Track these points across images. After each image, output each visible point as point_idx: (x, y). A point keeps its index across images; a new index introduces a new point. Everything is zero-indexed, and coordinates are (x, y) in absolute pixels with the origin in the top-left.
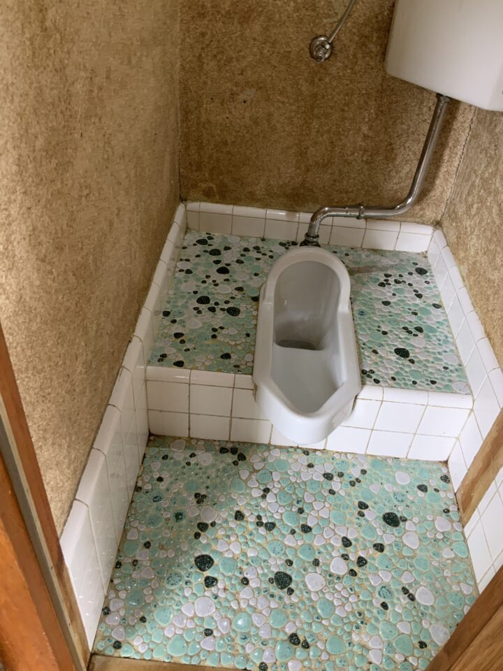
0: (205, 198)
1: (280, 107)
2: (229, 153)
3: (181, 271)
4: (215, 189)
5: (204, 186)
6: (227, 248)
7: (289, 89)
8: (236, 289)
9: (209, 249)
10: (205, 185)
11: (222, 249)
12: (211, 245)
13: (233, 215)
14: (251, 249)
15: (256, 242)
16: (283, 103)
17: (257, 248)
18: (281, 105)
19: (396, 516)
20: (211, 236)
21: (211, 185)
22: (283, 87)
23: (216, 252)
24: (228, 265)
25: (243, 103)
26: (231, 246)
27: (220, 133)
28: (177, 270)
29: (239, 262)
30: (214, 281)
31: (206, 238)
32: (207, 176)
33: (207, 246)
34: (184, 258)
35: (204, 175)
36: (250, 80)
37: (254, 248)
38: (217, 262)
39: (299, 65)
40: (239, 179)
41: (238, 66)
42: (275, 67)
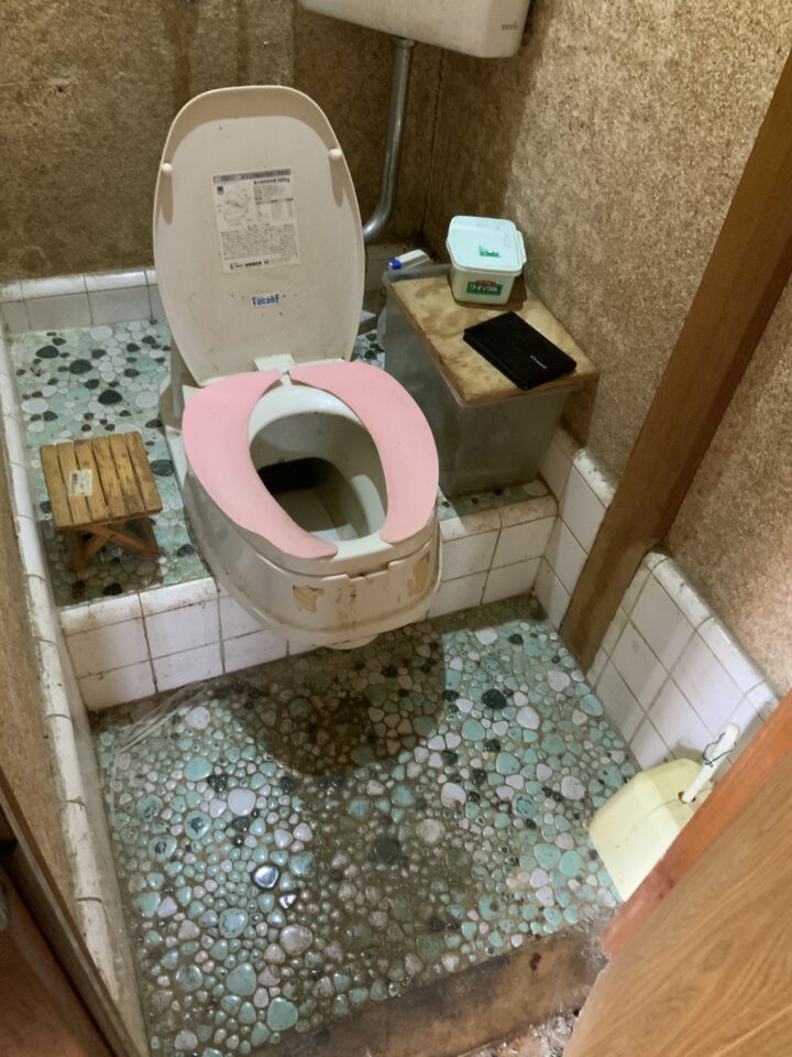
0: (26, 273)
1: (127, 91)
2: (52, 185)
3: (35, 418)
4: (42, 254)
5: (20, 252)
6: (98, 354)
7: (137, 55)
8: (147, 426)
9: (67, 363)
10: (22, 251)
11: (87, 356)
12: (65, 355)
13: (87, 293)
14: (139, 343)
15: (143, 329)
16: (132, 82)
17: (149, 340)
18: (129, 86)
19: (497, 692)
20: (58, 336)
21: (33, 247)
22: (125, 53)
23: (80, 367)
24: (114, 384)
25: (58, 93)
26: (102, 347)
27: (26, 152)
28: (27, 418)
29: (131, 373)
30: (103, 422)
31: (52, 344)
32: (21, 233)
33: (59, 357)
34: (29, 392)
35: (16, 233)
36: (61, 49)
37: (144, 341)
38: (93, 384)
39: (145, 10)
40: (82, 227)
41: (33, 27)
42: (102, 19)
